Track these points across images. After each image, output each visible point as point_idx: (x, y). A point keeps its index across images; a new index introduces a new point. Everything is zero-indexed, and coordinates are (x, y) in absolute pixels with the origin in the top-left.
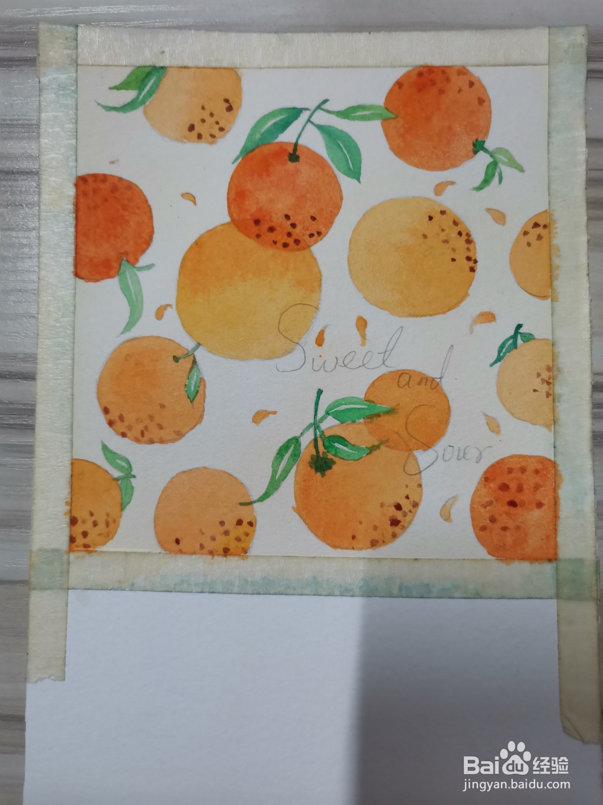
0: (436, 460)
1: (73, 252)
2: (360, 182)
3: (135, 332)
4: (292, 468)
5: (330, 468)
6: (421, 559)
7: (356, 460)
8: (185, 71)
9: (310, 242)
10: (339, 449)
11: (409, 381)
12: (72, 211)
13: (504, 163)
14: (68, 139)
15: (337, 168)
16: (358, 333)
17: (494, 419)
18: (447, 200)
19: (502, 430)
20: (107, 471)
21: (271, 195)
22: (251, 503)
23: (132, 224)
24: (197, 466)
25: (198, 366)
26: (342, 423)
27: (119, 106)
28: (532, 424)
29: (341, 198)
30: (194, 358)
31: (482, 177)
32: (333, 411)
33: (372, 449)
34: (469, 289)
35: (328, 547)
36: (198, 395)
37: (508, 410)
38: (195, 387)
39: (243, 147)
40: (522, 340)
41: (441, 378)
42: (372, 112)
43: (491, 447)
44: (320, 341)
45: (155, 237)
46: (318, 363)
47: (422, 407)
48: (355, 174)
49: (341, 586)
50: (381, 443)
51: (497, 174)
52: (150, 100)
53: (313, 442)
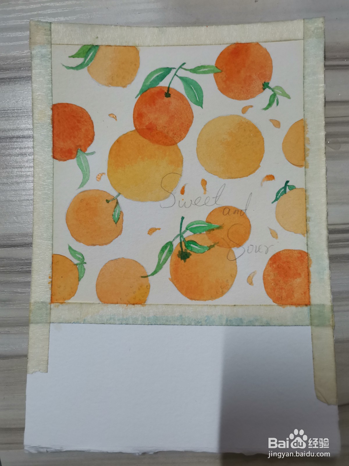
0: (244, 253)
1: (52, 145)
2: (202, 108)
3: (86, 188)
4: (169, 257)
5: (188, 257)
6: (237, 305)
7: (202, 253)
8: (110, 47)
9: (177, 141)
10: (193, 247)
11: (229, 212)
12: (51, 123)
13: (280, 94)
14: (47, 84)
15: (190, 100)
16: (202, 188)
17: (274, 231)
18: (249, 116)
19: (279, 236)
20: (71, 260)
21: (156, 116)
22: (147, 276)
23: (83, 130)
24: (118, 257)
25: (119, 205)
26: (195, 234)
27: (75, 67)
28: (295, 233)
29: (193, 117)
30: (117, 201)
31: (267, 102)
32: (190, 227)
33: (210, 247)
34: (260, 163)
35: (188, 299)
36: (120, 220)
37: (282, 226)
38: (118, 216)
39: (141, 89)
40: (289, 189)
41: (246, 210)
42: (209, 69)
43: (273, 245)
44: (182, 192)
45: (95, 137)
46: (182, 203)
47: (236, 225)
48: (200, 103)
49: (195, 320)
50: (215, 244)
51: (276, 101)
52: (91, 63)
53: (180, 244)
